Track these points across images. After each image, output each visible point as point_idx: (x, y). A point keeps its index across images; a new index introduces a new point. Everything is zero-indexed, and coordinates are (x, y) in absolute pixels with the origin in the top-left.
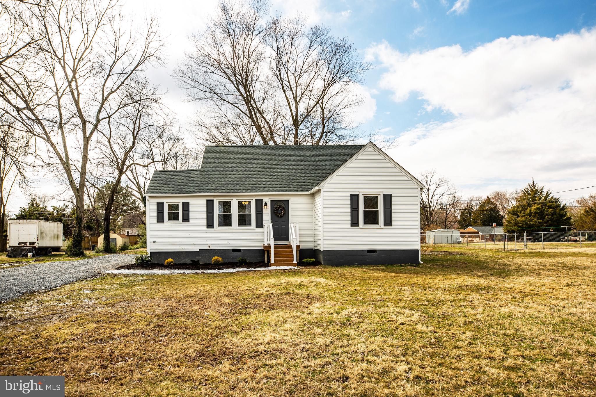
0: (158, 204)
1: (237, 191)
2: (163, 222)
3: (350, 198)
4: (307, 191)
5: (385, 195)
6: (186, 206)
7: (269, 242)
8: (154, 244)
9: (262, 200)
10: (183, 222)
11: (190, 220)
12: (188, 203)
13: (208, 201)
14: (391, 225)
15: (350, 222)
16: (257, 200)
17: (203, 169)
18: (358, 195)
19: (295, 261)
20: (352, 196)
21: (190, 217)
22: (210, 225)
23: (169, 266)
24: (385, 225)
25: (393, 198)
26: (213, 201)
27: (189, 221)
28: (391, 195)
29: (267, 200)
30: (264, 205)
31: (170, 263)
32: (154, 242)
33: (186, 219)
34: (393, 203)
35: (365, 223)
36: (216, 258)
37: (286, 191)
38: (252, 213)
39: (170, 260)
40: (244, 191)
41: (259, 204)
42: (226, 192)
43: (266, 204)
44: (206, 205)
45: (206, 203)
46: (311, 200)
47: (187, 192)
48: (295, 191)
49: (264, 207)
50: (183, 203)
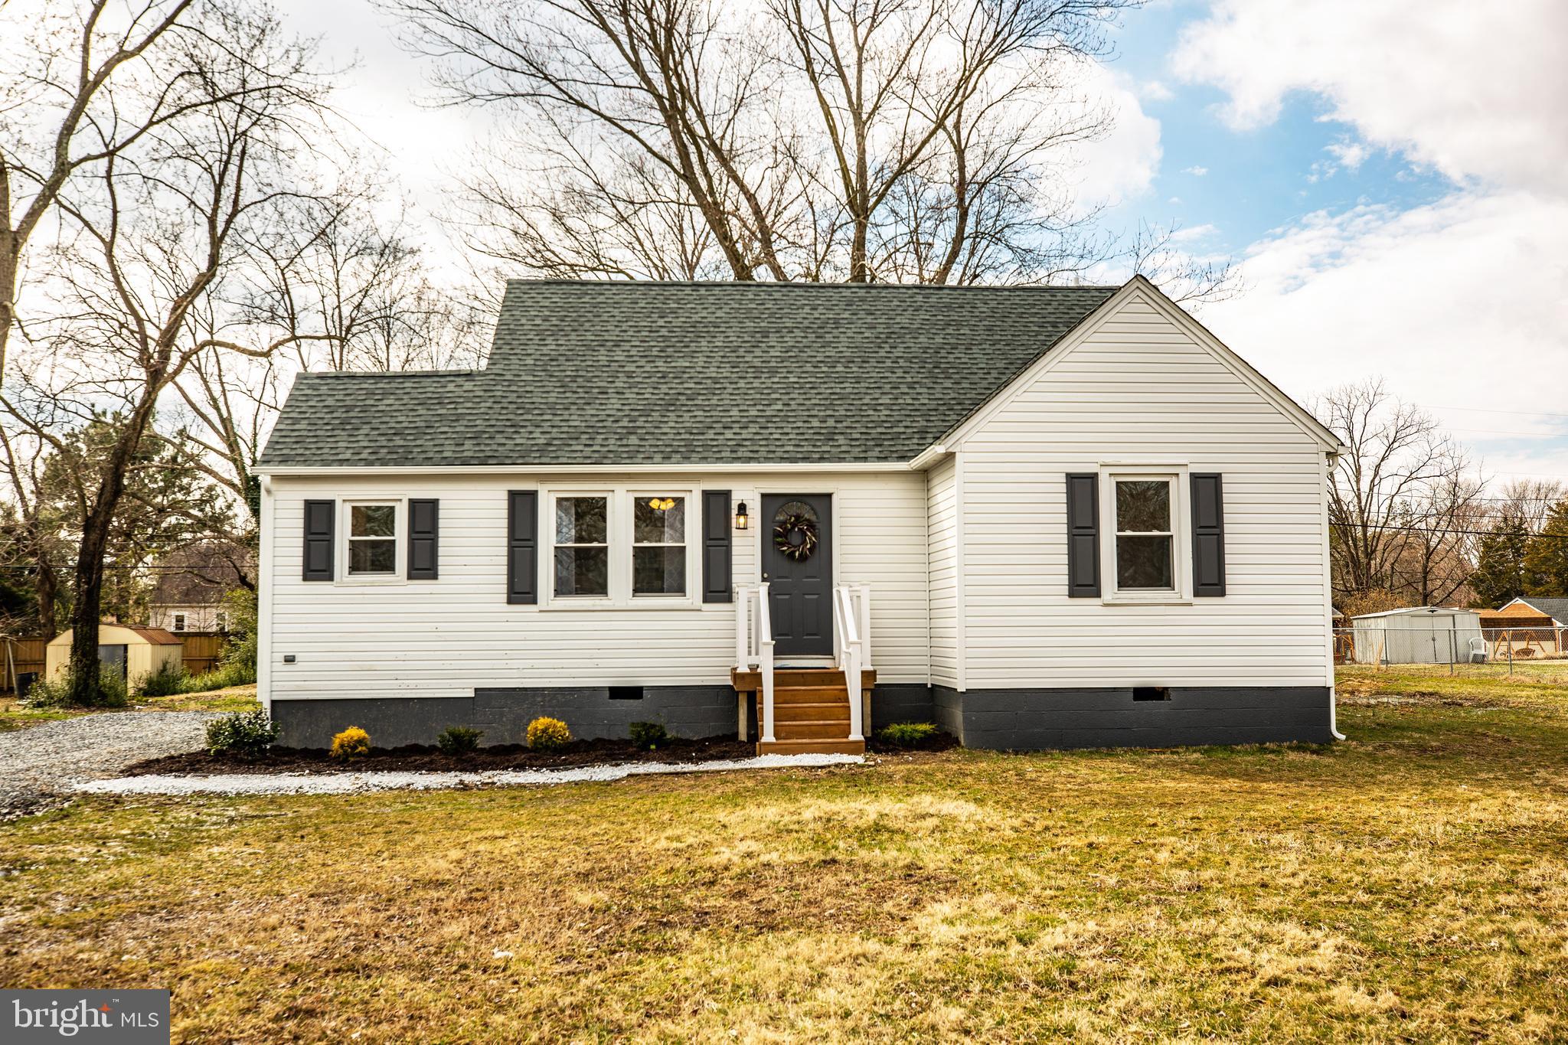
0: (310, 506)
1: (631, 458)
2: (331, 578)
3: (1063, 488)
4: (902, 458)
5: (1195, 478)
6: (425, 515)
7: (754, 660)
8: (290, 667)
9: (727, 494)
10: (410, 577)
11: (441, 570)
12: (434, 504)
13: (513, 495)
14: (1222, 594)
15: (1065, 580)
16: (707, 495)
17: (497, 369)
18: (1093, 478)
19: (856, 735)
20: (1072, 479)
21: (441, 560)
22: (521, 590)
23: (351, 760)
24: (1197, 594)
25: (1225, 488)
26: (533, 495)
27: (435, 577)
28: (1216, 478)
29: (747, 494)
30: (734, 511)
31: (355, 747)
32: (290, 659)
33: (425, 566)
34: (1226, 508)
35: (1123, 583)
36: (542, 722)
37: (821, 459)
38: (687, 543)
39: (354, 733)
40: (658, 457)
41: (717, 506)
42: (587, 460)
43: (742, 509)
44: (505, 513)
45: (505, 504)
46: (920, 495)
47: (428, 461)
48: (857, 459)
49: (736, 520)
50: (413, 503)
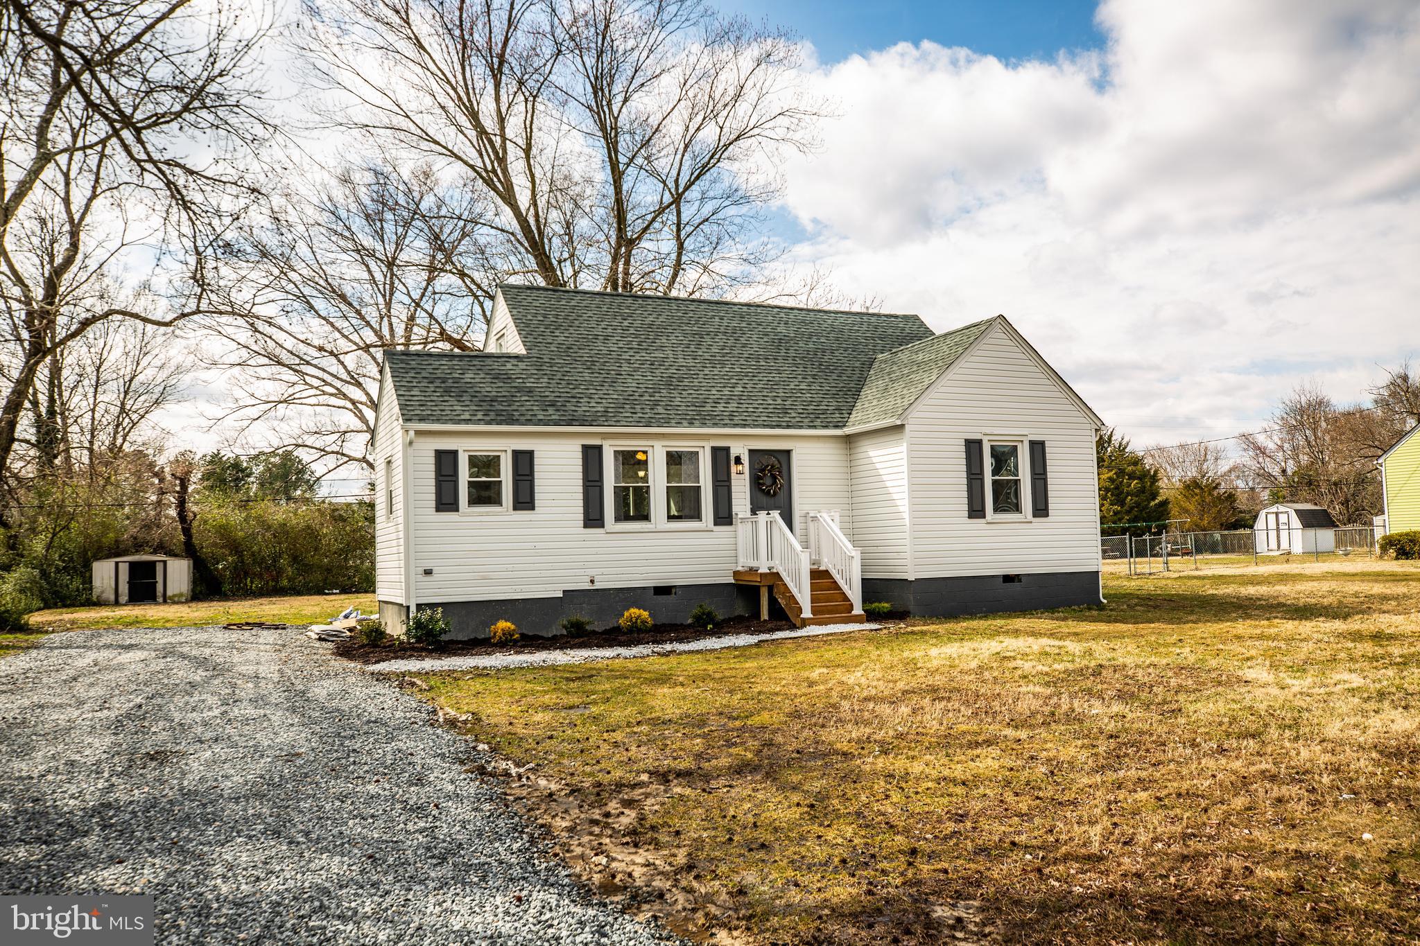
0: (439, 454)
1: (667, 422)
2: (457, 510)
3: (963, 448)
4: (836, 427)
5: (1032, 443)
6: (524, 463)
7: (771, 564)
8: (428, 578)
9: (727, 449)
10: (515, 508)
11: (537, 503)
12: (530, 454)
13: (586, 448)
14: (1047, 515)
15: (966, 507)
16: (715, 450)
17: (534, 352)
18: (980, 442)
19: (858, 610)
20: (969, 443)
21: (537, 496)
22: (593, 518)
23: (506, 643)
24: (1034, 516)
25: (1047, 450)
26: (600, 448)
27: (533, 508)
28: (1042, 443)
29: (739, 449)
30: (733, 462)
32: (428, 572)
33: (525, 501)
34: (1048, 462)
35: (996, 510)
36: (634, 611)
37: (788, 427)
38: (702, 483)
40: (685, 423)
41: (721, 457)
42: (638, 423)
43: (738, 460)
44: (580, 462)
45: (580, 455)
46: (844, 452)
47: (529, 422)
48: (810, 427)
49: (734, 468)
50: (517, 454)
